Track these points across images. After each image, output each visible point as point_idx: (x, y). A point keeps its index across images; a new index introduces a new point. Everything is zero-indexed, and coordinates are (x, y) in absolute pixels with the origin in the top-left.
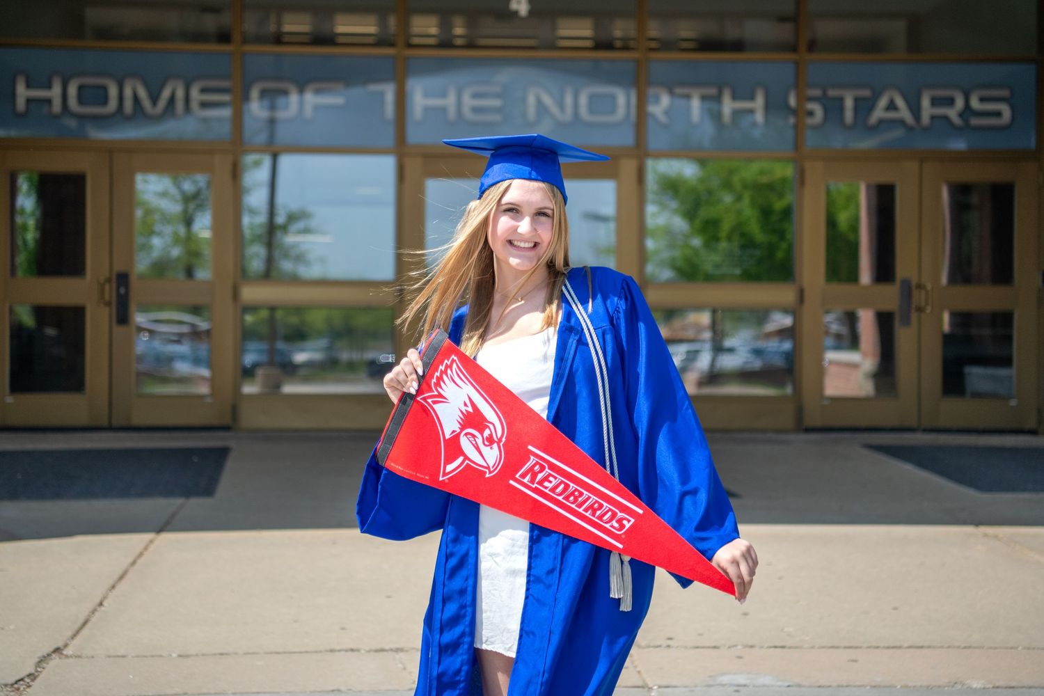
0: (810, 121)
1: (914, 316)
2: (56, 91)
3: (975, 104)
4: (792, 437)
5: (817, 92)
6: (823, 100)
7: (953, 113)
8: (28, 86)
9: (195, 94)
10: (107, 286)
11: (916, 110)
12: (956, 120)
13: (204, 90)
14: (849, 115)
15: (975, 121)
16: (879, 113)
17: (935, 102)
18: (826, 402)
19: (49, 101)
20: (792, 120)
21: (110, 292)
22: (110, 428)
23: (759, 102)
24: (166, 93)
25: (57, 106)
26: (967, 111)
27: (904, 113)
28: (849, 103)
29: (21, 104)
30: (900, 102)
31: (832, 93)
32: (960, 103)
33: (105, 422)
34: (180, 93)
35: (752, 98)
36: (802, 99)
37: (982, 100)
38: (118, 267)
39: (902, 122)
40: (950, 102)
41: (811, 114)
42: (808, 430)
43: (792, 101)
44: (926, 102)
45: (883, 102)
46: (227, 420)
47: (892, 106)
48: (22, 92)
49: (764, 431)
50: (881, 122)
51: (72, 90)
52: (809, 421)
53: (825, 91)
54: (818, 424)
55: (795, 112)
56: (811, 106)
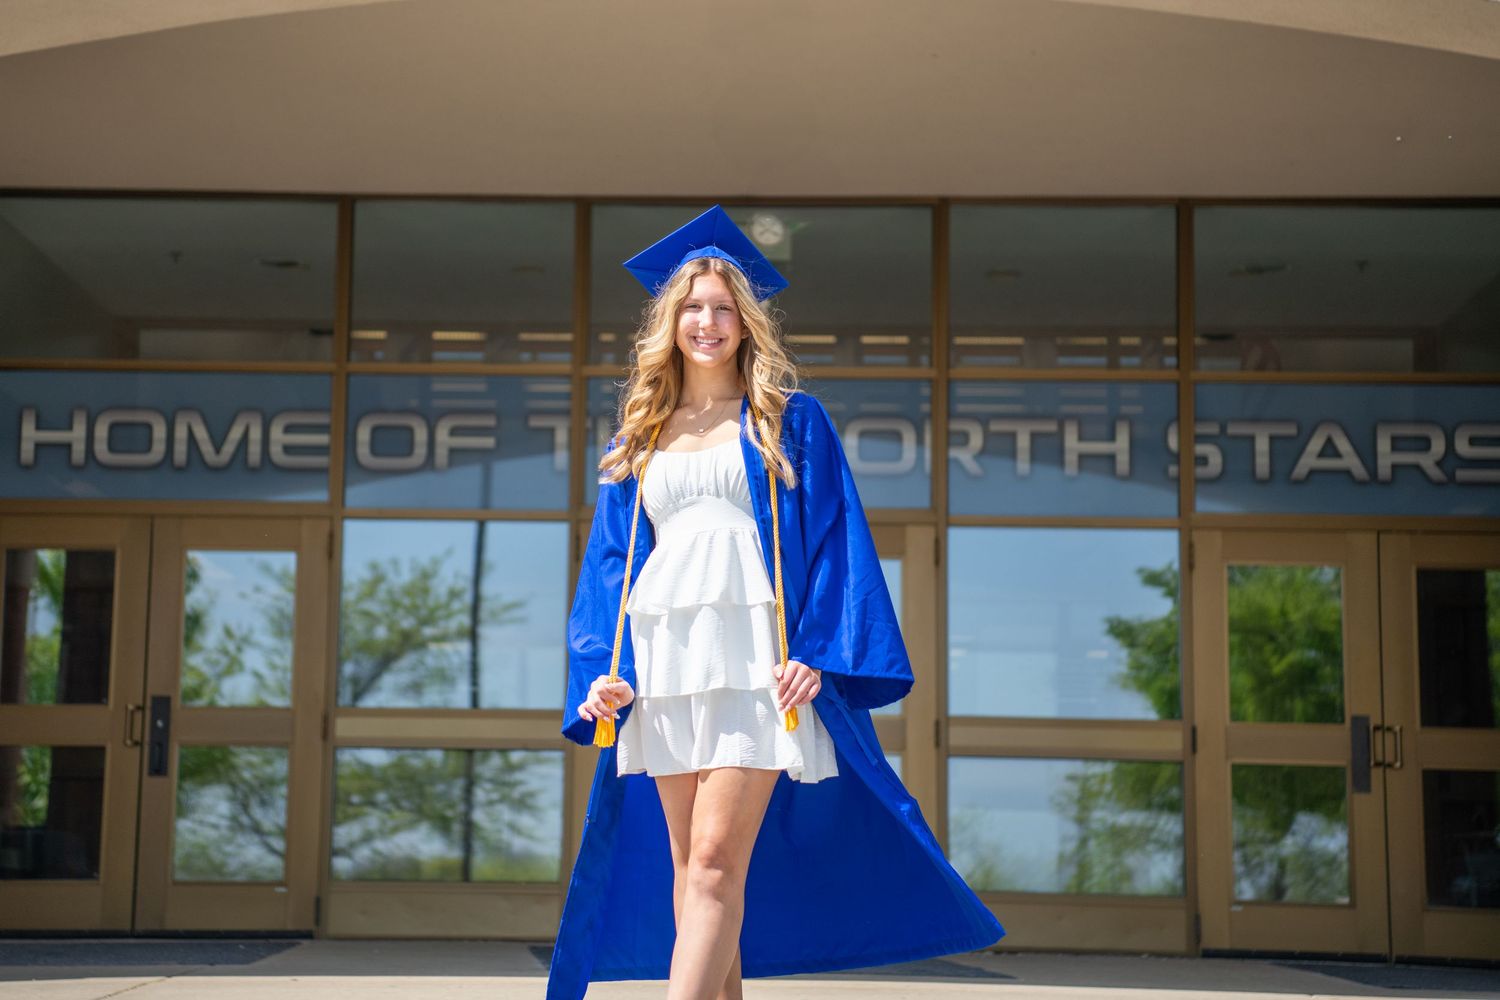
0: (1200, 471)
1: (1376, 774)
2: (78, 432)
3: (1463, 447)
5: (1212, 429)
6: (1220, 439)
7: (1427, 461)
8: (38, 427)
9: (277, 433)
10: (138, 716)
11: (1368, 456)
12: (1435, 473)
13: (289, 429)
14: (1262, 463)
15: (1462, 474)
16: (1309, 460)
17: (1397, 444)
18: (1237, 908)
19: (68, 446)
20: (1173, 470)
21: (142, 727)
22: (133, 934)
23: (1121, 444)
24: (236, 433)
25: (78, 453)
26: (1451, 459)
27: (1350, 460)
28: (1262, 445)
29: (27, 451)
30: (1343, 444)
31: (1232, 430)
32: (1438, 446)
33: (126, 926)
34: (256, 434)
35: (1111, 436)
36: (1189, 439)
37: (1473, 441)
38: (155, 690)
39: (1347, 473)
40: (1424, 444)
41: (1203, 461)
42: (1210, 954)
43: (1173, 442)
44: (1384, 445)
45: (1316, 444)
46: (308, 924)
47: (1329, 450)
48: (30, 434)
50: (1312, 472)
51: (101, 431)
52: (1214, 939)
53: (1223, 429)
54: (1225, 944)
55: (1177, 458)
56: (1201, 449)
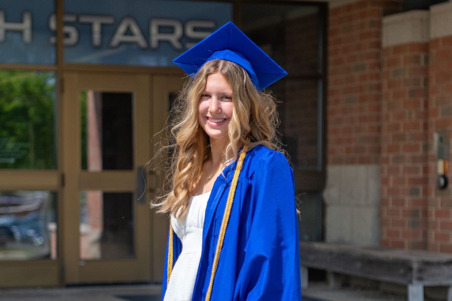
0: (67, 41)
1: (149, 195)
3: (190, 32)
4: (58, 291)
5: (72, 19)
6: (75, 24)
7: (173, 39)
11: (146, 35)
12: (177, 45)
14: (97, 38)
16: (119, 37)
17: (161, 29)
18: (82, 264)
20: (53, 40)
23: (26, 25)
26: (184, 38)
27: (138, 38)
28: (97, 28)
30: (135, 29)
31: (83, 19)
32: (179, 32)
35: (21, 21)
36: (61, 24)
37: (195, 29)
39: (135, 43)
40: (171, 30)
41: (67, 35)
42: (69, 286)
43: (53, 25)
44: (154, 30)
45: (122, 29)
47: (128, 32)
49: (35, 287)
50: (121, 43)
52: (69, 279)
53: (78, 18)
54: (77, 280)
55: (55, 33)
56: (68, 29)
